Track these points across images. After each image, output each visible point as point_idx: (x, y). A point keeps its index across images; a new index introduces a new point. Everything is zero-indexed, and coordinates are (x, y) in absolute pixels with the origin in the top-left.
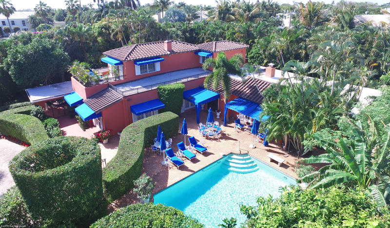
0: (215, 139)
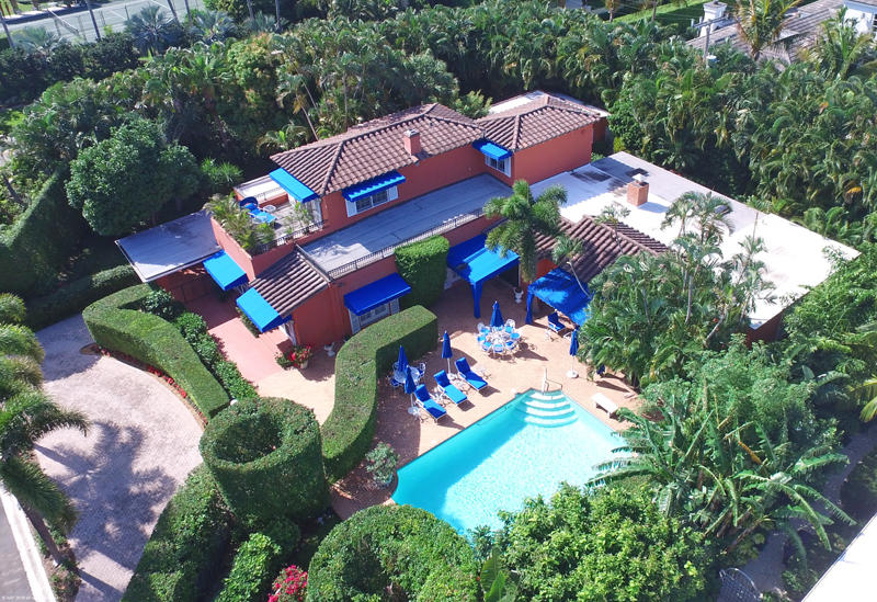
0: (507, 358)
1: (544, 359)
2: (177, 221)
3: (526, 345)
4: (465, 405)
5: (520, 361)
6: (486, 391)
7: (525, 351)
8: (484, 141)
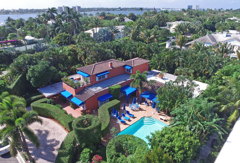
0: (137, 111)
1: (145, 111)
2: (53, 85)
3: (141, 108)
4: (129, 121)
5: (140, 111)
6: (134, 118)
7: (141, 109)
8: (126, 65)
